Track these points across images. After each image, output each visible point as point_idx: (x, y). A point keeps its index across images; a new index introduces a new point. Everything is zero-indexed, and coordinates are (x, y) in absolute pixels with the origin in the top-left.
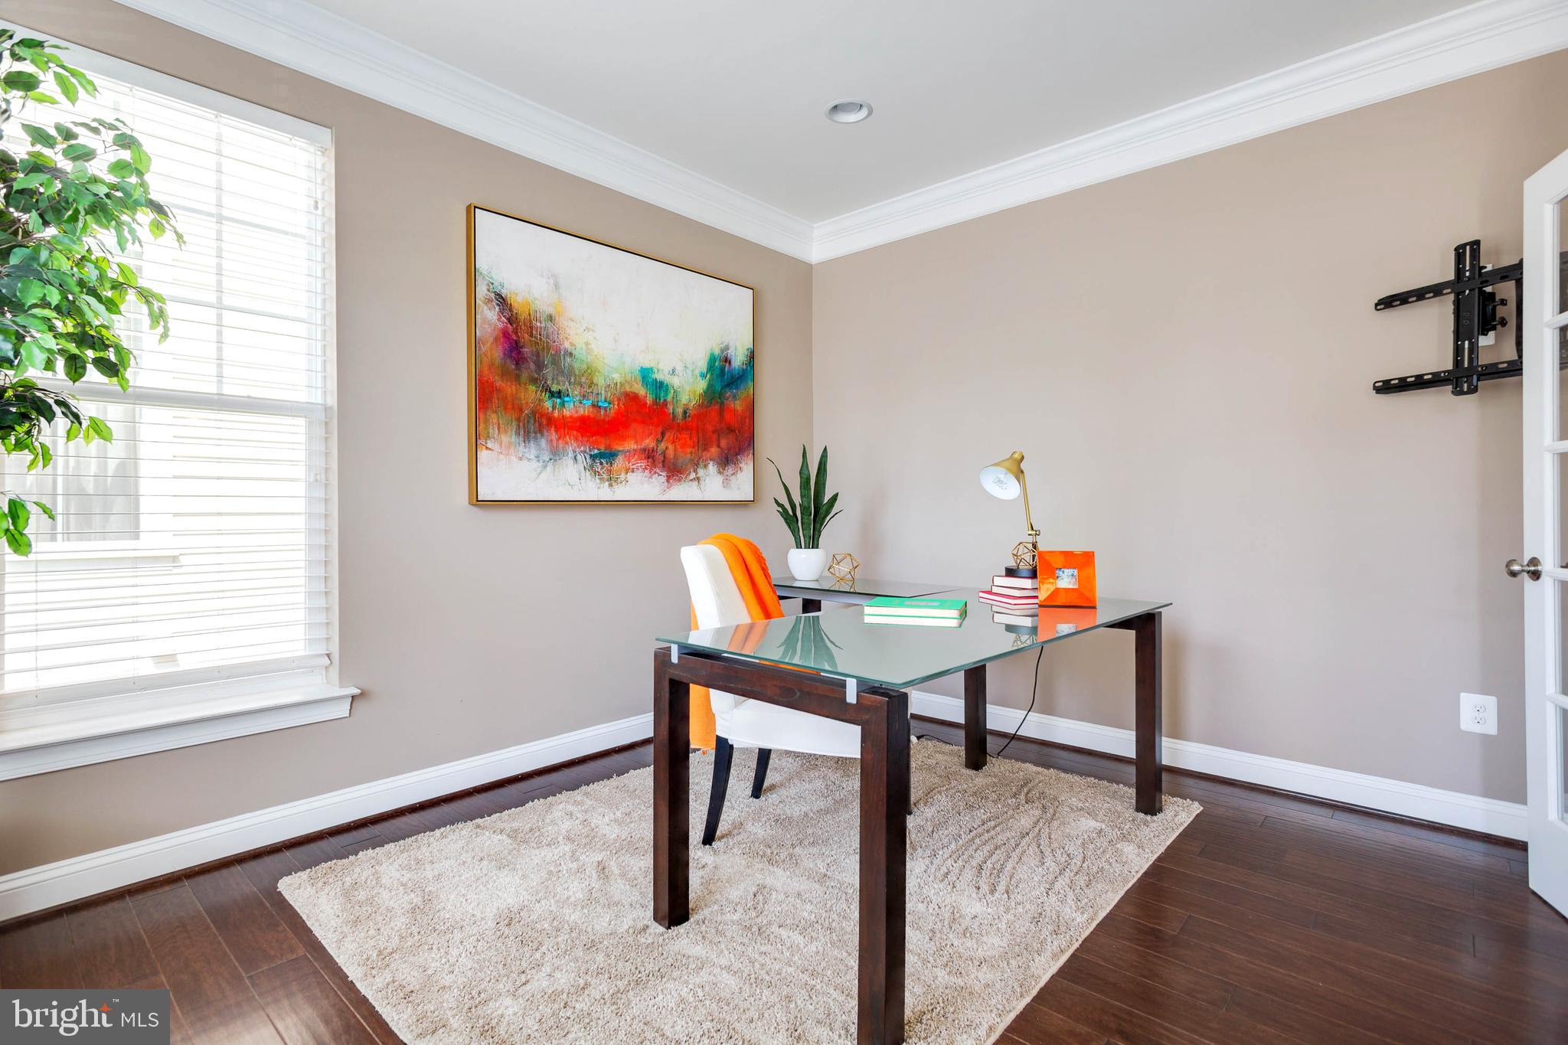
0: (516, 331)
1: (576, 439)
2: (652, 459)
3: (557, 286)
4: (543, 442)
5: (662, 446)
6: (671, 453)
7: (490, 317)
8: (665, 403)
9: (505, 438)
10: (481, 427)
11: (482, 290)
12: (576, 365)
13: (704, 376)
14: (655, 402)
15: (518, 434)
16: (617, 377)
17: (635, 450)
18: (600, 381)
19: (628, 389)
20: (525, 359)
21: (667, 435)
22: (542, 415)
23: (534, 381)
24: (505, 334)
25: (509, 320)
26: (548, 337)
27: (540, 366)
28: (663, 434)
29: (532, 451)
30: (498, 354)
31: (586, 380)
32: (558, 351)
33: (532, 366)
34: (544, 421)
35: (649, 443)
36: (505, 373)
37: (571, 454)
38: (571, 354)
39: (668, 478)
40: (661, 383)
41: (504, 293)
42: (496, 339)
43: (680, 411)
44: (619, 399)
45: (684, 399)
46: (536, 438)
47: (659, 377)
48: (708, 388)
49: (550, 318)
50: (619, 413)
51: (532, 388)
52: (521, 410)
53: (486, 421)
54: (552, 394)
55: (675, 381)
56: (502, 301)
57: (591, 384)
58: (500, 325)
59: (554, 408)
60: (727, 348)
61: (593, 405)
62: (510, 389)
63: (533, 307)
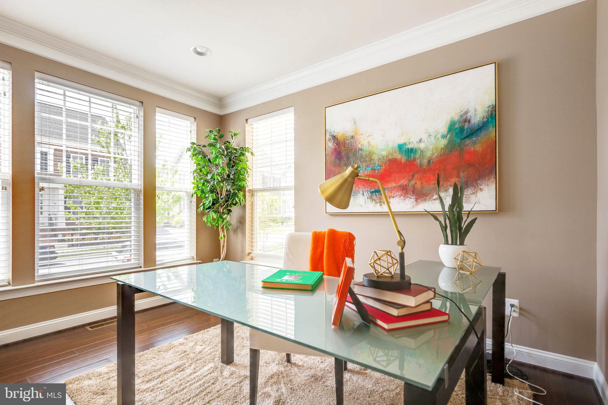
0: (339, 148)
1: (364, 186)
2: (405, 191)
3: (355, 123)
5: (413, 182)
6: (418, 186)
7: (331, 145)
8: (415, 159)
11: (328, 136)
12: (364, 154)
13: (444, 137)
14: (407, 160)
16: (384, 153)
17: (395, 187)
18: (375, 157)
19: (390, 157)
20: (342, 157)
21: (416, 176)
23: (346, 165)
24: (335, 150)
25: (337, 144)
26: (351, 145)
27: (348, 158)
28: (413, 177)
30: (333, 158)
31: (368, 158)
32: (355, 151)
33: (345, 159)
35: (403, 182)
36: (334, 165)
37: (361, 192)
38: (361, 149)
39: (416, 201)
40: (412, 150)
41: (335, 134)
42: (332, 153)
43: (425, 161)
44: (385, 164)
45: (429, 154)
47: (410, 146)
48: (448, 144)
49: (353, 137)
50: (385, 170)
51: (345, 168)
55: (422, 146)
56: (334, 137)
57: (371, 160)
58: (334, 147)
60: (467, 112)
61: (372, 169)
62: (337, 170)
63: (346, 135)
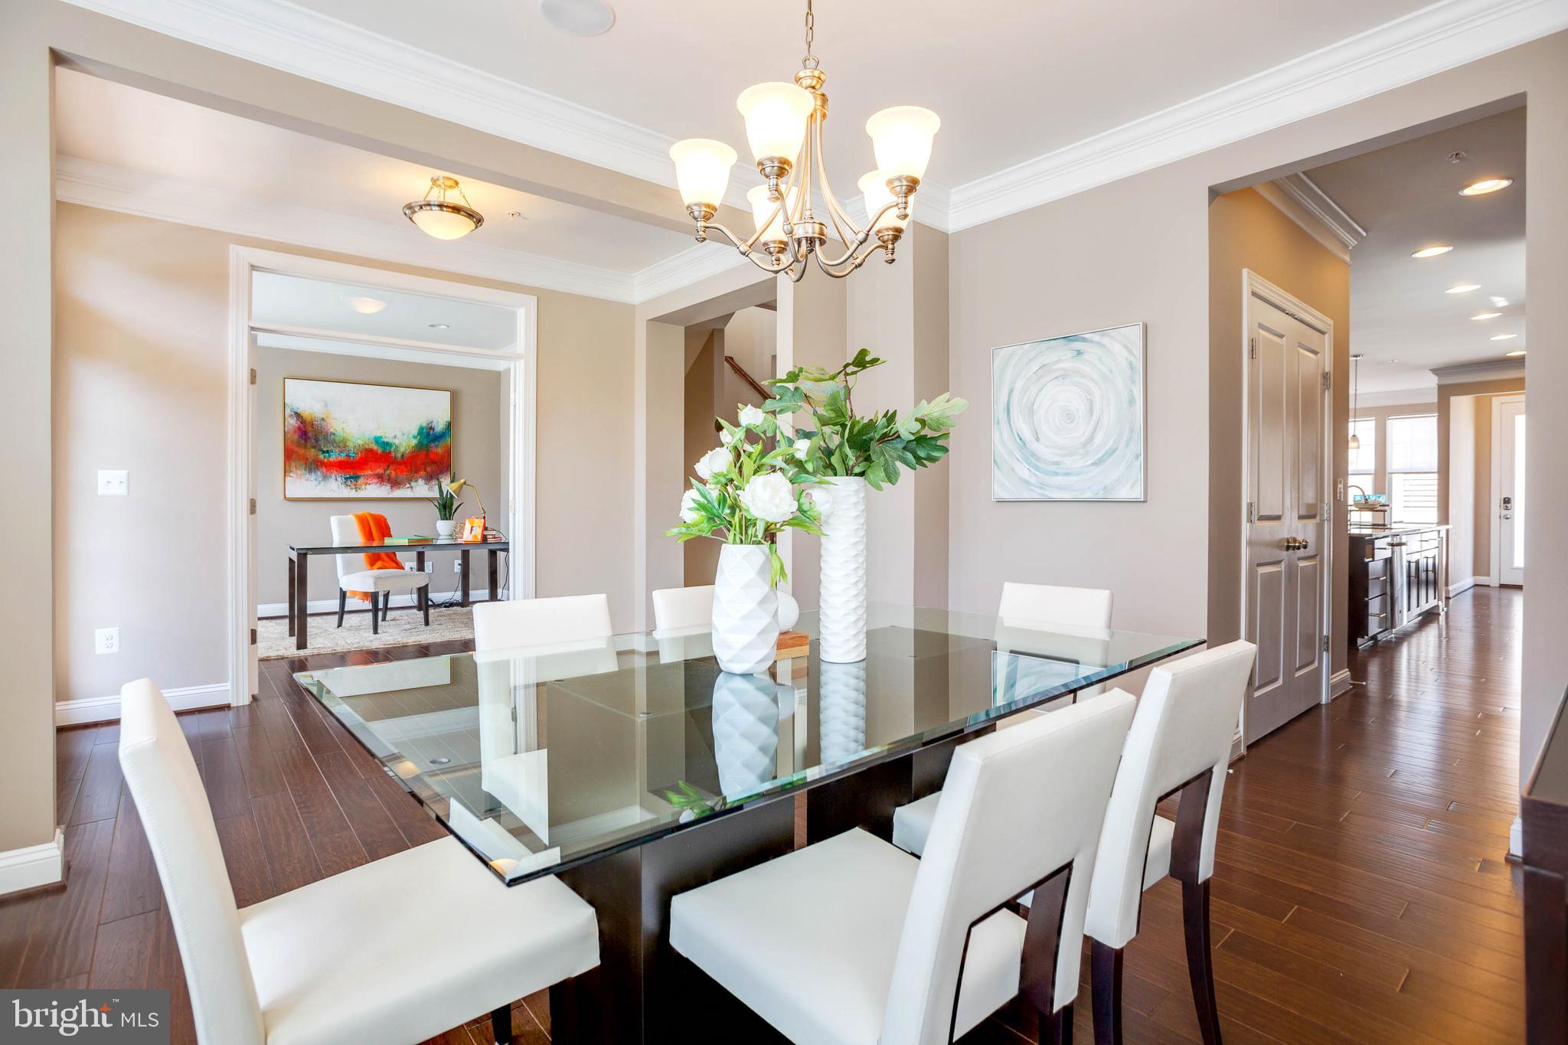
0: (305, 427)
1: (337, 471)
2: (381, 478)
3: (326, 405)
4: (319, 473)
5: (388, 472)
6: (393, 475)
7: (293, 422)
8: (390, 452)
9: (299, 472)
10: (287, 468)
11: (288, 411)
12: (337, 438)
13: (415, 437)
14: (383, 452)
15: (305, 470)
16: (360, 442)
17: (371, 475)
18: (350, 444)
19: (367, 447)
20: (309, 438)
21: (390, 467)
22: (318, 462)
23: (314, 447)
24: (299, 428)
25: (302, 423)
26: (321, 427)
27: (317, 440)
28: (388, 467)
29: (313, 476)
30: (296, 437)
31: (343, 445)
32: (327, 434)
33: (313, 441)
34: (319, 464)
35: (380, 471)
36: (299, 445)
37: (333, 477)
38: (334, 434)
39: (392, 488)
40: (387, 443)
41: (297, 411)
42: (295, 432)
43: (399, 456)
44: (361, 452)
45: (402, 449)
46: (315, 472)
47: (386, 440)
48: (418, 443)
49: (323, 419)
50: (361, 458)
51: (313, 450)
52: (307, 459)
53: (290, 466)
54: (324, 452)
55: (397, 442)
56: (298, 415)
57: (345, 446)
58: (297, 425)
59: (324, 458)
60: (432, 422)
61: (347, 456)
62: (302, 451)
63: (313, 416)
